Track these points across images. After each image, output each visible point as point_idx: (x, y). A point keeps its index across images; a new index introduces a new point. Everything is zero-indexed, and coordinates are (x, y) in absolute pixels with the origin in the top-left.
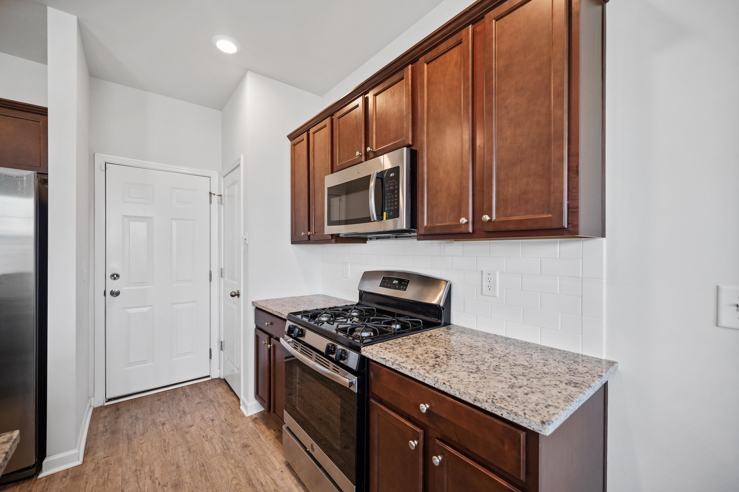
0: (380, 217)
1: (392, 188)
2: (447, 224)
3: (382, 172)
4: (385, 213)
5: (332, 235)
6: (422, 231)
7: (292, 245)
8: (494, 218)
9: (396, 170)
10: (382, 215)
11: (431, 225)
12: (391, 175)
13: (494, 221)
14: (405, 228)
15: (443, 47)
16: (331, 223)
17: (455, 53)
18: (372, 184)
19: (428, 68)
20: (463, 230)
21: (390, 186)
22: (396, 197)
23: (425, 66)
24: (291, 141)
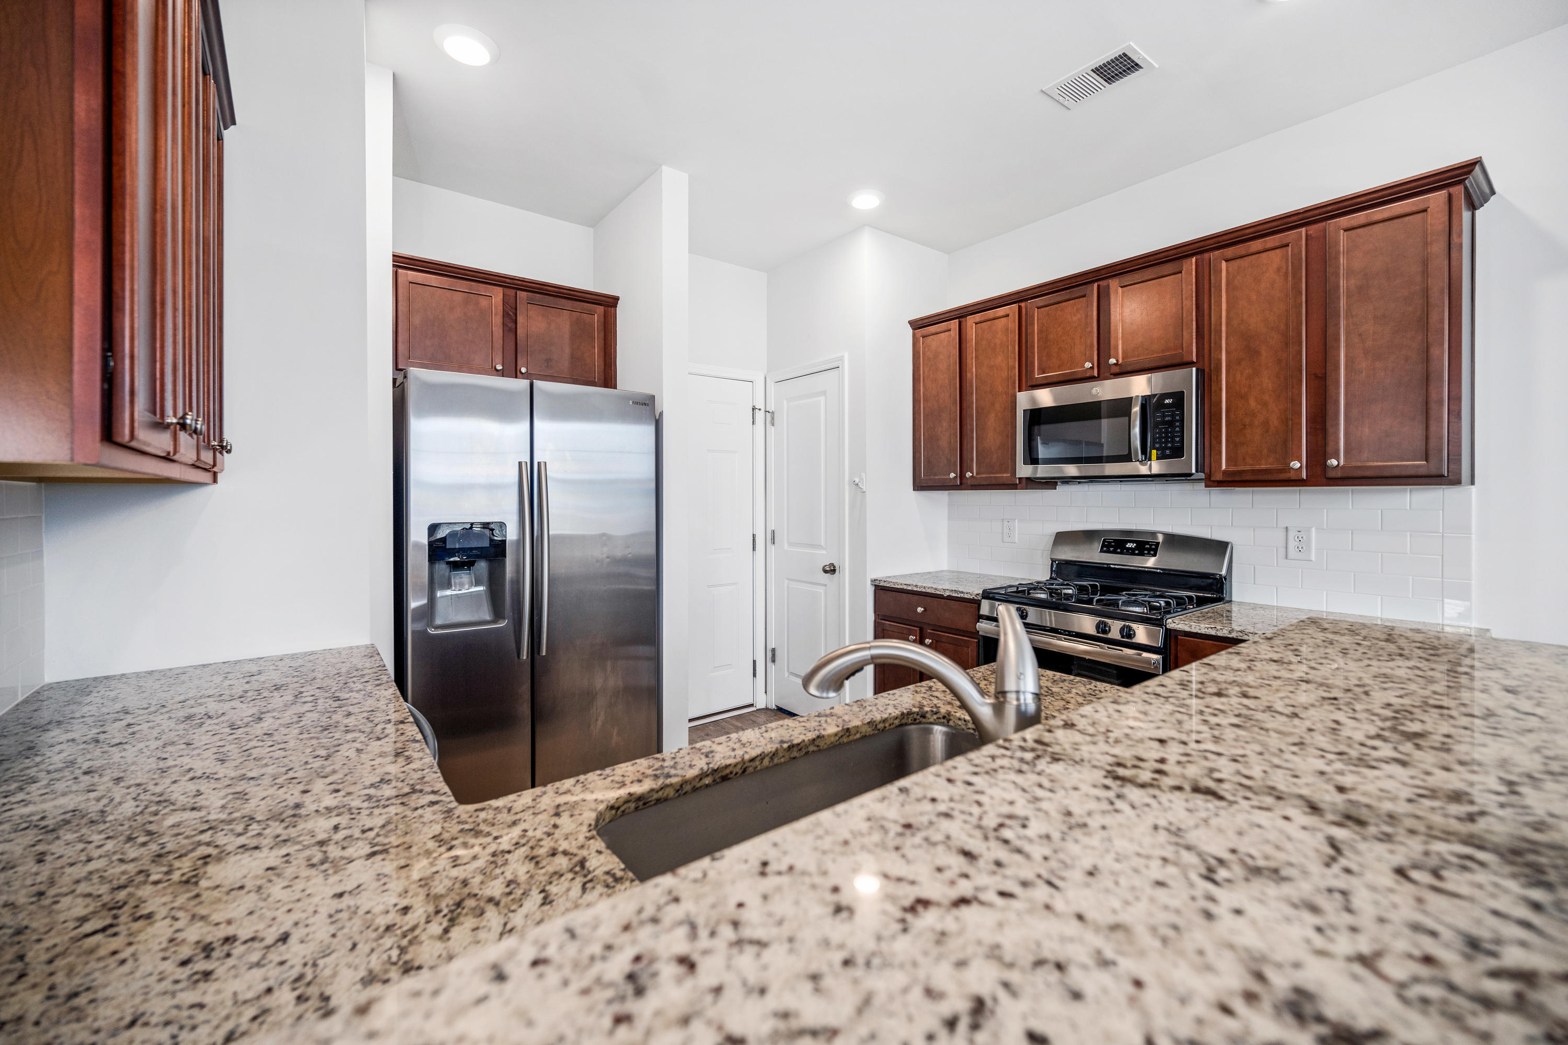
1: (1170, 418)
2: (1263, 467)
3: (1152, 397)
4: (1158, 452)
6: (1218, 477)
7: (914, 492)
8: (1342, 463)
9: (1178, 395)
11: (1232, 469)
12: (1167, 401)
13: (1343, 467)
15: (1256, 245)
16: (1031, 460)
17: (1276, 256)
18: (1135, 410)
19: (1227, 267)
20: (1292, 475)
21: (1166, 415)
22: (1177, 432)
23: (1224, 264)
24: (914, 329)
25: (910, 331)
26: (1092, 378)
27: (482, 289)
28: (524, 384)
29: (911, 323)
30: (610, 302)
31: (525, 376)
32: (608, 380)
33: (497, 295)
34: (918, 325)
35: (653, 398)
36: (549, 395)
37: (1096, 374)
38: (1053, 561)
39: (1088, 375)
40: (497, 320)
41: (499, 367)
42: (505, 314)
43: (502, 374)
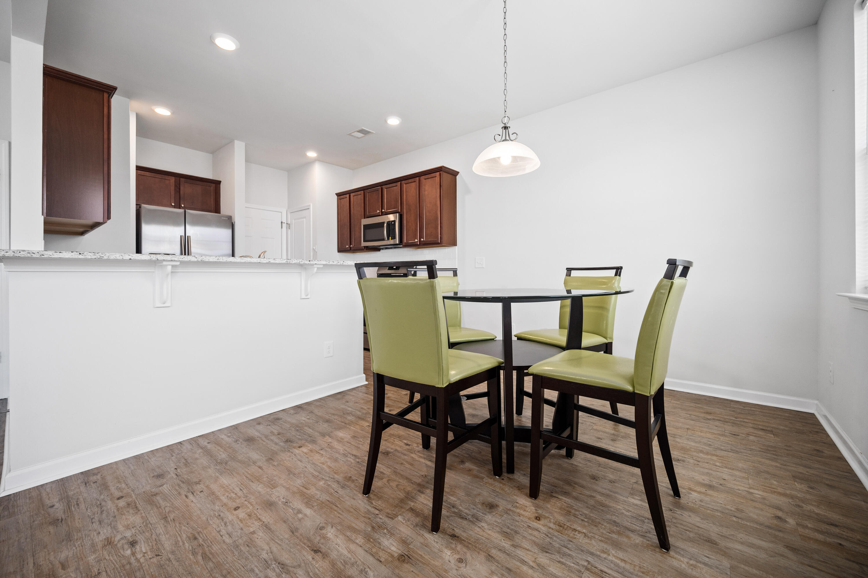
0: (388, 239)
1: (393, 228)
2: (412, 241)
3: (389, 222)
4: (390, 237)
5: (364, 247)
6: (404, 244)
7: (338, 253)
8: (425, 240)
9: (394, 221)
10: (389, 238)
11: (406, 243)
12: (393, 223)
14: (398, 243)
15: (410, 181)
16: (365, 241)
17: (413, 184)
18: (385, 225)
21: (392, 227)
22: (394, 231)
23: (405, 185)
24: (338, 196)
25: (336, 197)
26: (380, 216)
27: (167, 177)
28: (182, 211)
29: (336, 194)
30: (219, 183)
31: (183, 208)
32: (217, 209)
33: (172, 179)
34: (339, 195)
35: (231, 217)
36: (191, 214)
37: (381, 214)
38: (378, 274)
39: (379, 214)
40: (173, 188)
41: (173, 204)
42: (175, 186)
43: (175, 207)
